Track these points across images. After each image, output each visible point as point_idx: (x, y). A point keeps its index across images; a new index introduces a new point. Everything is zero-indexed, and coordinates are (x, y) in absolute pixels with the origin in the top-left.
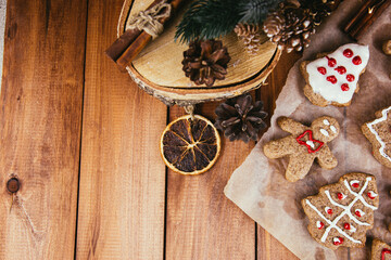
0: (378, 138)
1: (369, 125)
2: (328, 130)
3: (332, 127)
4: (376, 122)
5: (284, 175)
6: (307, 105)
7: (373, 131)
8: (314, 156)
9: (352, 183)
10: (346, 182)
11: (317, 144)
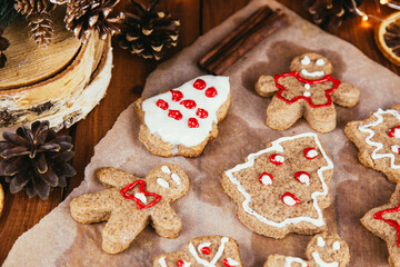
0: (240, 188)
1: (228, 173)
2: (170, 181)
3: (174, 176)
4: (239, 168)
5: (99, 245)
6: (144, 155)
7: (234, 181)
8: (146, 213)
9: (200, 248)
10: (191, 248)
11: (152, 198)
